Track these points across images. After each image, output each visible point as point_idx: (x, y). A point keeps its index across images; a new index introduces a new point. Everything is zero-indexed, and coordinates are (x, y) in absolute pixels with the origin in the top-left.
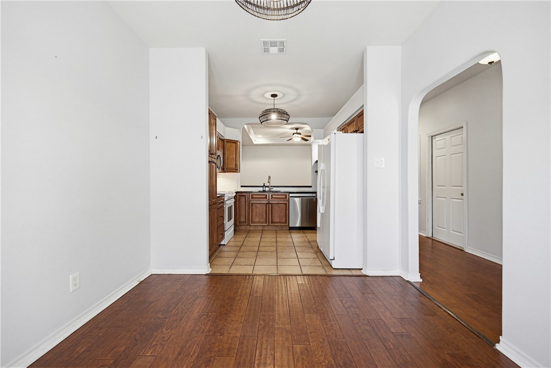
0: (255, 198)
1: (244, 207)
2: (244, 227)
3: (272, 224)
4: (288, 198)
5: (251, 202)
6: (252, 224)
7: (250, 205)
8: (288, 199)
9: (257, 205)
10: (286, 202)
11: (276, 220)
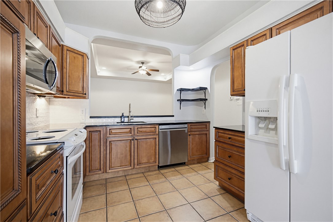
0: (116, 133)
1: (97, 148)
2: (98, 175)
3: (138, 167)
4: (157, 131)
5: (109, 140)
6: (110, 171)
7: (108, 144)
8: (157, 133)
9: (118, 143)
10: (154, 137)
11: (144, 160)
